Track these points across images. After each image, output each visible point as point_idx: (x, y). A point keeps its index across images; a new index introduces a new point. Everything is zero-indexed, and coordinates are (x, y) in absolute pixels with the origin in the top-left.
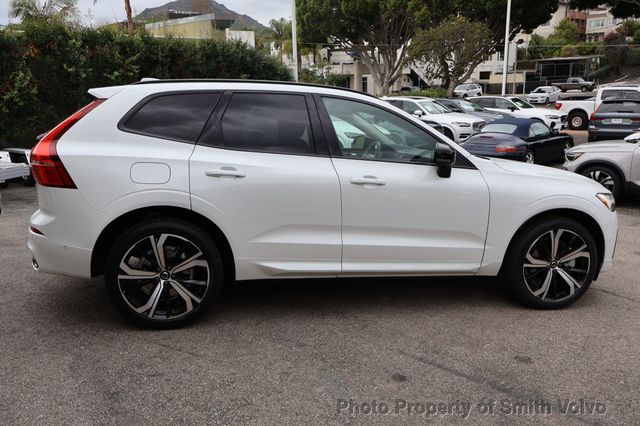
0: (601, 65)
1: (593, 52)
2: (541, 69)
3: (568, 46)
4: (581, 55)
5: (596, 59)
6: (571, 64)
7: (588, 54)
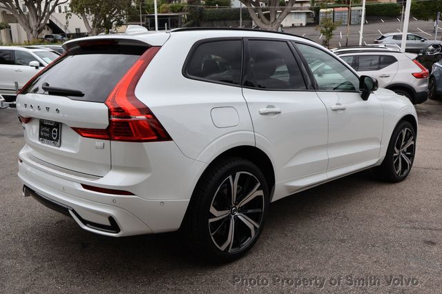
0: (188, 20)
1: (181, 10)
2: (149, 22)
3: (164, 5)
4: (174, 12)
5: (184, 15)
6: (169, 19)
7: (178, 12)
